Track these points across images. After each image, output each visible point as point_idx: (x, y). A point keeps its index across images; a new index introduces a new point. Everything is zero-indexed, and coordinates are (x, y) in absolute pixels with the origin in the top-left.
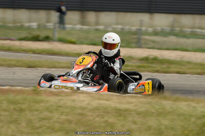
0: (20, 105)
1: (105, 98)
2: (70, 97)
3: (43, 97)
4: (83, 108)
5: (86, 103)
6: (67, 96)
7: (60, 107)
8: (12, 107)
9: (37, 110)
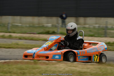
0: (24, 71)
1: (75, 66)
2: (55, 65)
3: (38, 66)
4: (60, 72)
5: (63, 69)
6: (53, 65)
7: (47, 71)
8: (19, 71)
9: (33, 73)
